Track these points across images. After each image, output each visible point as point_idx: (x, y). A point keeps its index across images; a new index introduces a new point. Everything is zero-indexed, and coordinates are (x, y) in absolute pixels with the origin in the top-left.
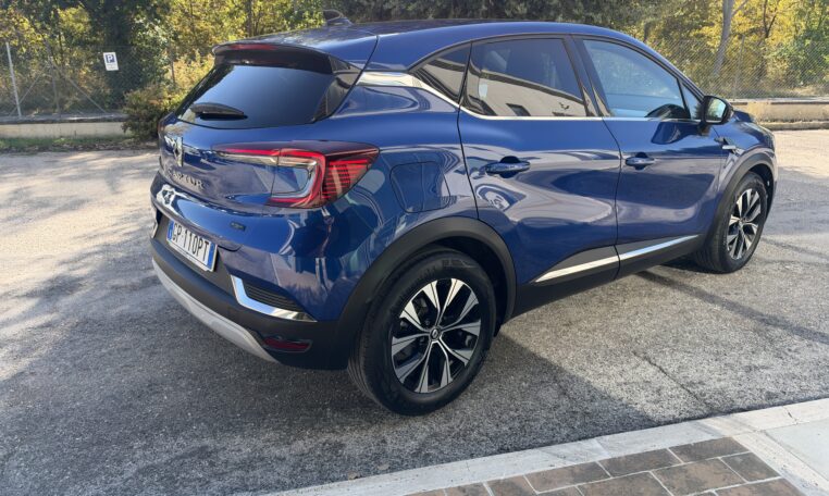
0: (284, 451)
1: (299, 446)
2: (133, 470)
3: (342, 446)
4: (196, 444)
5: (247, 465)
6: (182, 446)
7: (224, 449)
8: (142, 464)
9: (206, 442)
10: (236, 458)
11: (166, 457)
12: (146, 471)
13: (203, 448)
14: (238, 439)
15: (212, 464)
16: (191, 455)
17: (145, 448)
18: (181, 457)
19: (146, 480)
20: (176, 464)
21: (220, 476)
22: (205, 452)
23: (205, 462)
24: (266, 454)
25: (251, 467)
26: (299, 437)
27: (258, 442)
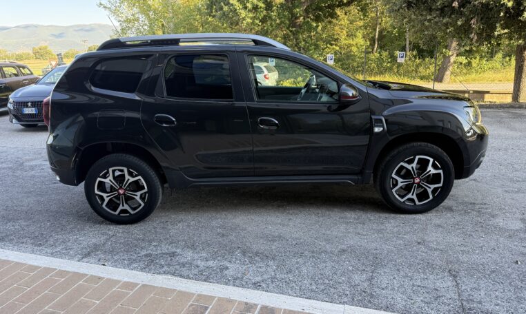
0: (202, 264)
1: (210, 263)
2: (144, 253)
3: (227, 268)
4: (174, 250)
6: (168, 249)
7: (181, 255)
8: (148, 252)
9: (178, 250)
10: (183, 260)
11: (159, 252)
12: (146, 256)
14: (190, 253)
15: (171, 260)
16: (168, 254)
17: (155, 246)
18: (164, 254)
19: (144, 258)
21: (169, 265)
22: (173, 254)
23: (169, 259)
24: (195, 262)
25: (184, 266)
26: (214, 259)
27: (196, 257)
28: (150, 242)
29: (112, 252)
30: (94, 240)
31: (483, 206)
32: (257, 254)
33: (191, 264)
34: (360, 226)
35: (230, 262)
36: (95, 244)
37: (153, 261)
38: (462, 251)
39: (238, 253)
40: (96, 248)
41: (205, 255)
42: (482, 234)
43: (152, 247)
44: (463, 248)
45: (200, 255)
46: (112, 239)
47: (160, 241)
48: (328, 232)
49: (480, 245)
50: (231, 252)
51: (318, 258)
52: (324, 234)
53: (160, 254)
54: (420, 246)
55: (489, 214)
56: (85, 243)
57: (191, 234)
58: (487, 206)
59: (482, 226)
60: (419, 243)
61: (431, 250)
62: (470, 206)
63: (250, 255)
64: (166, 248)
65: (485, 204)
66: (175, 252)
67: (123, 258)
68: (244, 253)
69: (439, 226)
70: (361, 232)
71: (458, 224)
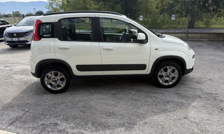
1: (75, 131)
2: (41, 123)
5: (60, 131)
6: (54, 121)
7: (60, 125)
8: (43, 123)
10: (60, 128)
11: (49, 122)
12: (42, 125)
13: (56, 123)
14: (65, 124)
15: (54, 128)
16: (53, 124)
17: (47, 119)
18: (51, 124)
19: (40, 127)
20: (49, 125)
22: (56, 124)
23: (54, 127)
24: (66, 130)
25: (60, 132)
26: (77, 128)
27: (68, 126)
28: (45, 116)
29: (25, 122)
30: (17, 114)
31: (216, 95)
32: (100, 125)
33: (64, 131)
34: (154, 107)
35: (85, 130)
36: (17, 117)
37: (45, 128)
38: (208, 123)
39: (90, 124)
40: (17, 119)
41: (72, 125)
42: (217, 113)
43: (46, 119)
44: (208, 122)
45: (69, 125)
46: (26, 114)
47: (50, 116)
48: (138, 111)
49: (218, 120)
50: (87, 124)
51: (132, 128)
52: (136, 112)
53: (49, 124)
54: (186, 120)
55: (220, 100)
56: (12, 116)
57: (67, 111)
58: (218, 95)
59: (217, 108)
60: (185, 118)
61: (192, 123)
62: (209, 95)
63: (97, 125)
64: (53, 120)
65: (217, 94)
66: (57, 123)
67: (30, 126)
68: (93, 124)
69: (195, 107)
70: (155, 110)
71: (204, 106)
